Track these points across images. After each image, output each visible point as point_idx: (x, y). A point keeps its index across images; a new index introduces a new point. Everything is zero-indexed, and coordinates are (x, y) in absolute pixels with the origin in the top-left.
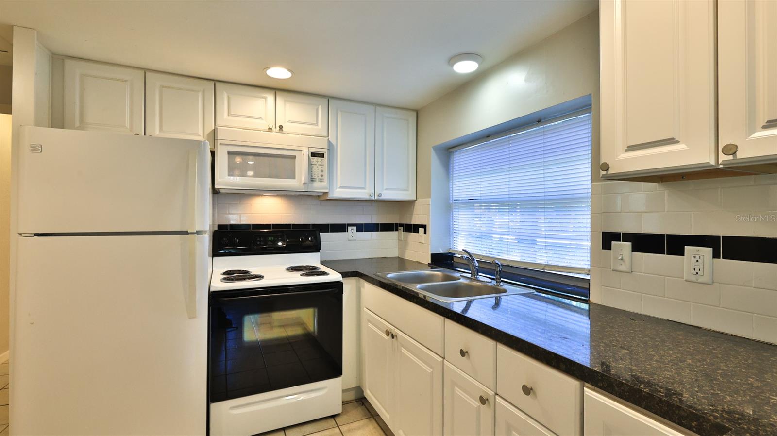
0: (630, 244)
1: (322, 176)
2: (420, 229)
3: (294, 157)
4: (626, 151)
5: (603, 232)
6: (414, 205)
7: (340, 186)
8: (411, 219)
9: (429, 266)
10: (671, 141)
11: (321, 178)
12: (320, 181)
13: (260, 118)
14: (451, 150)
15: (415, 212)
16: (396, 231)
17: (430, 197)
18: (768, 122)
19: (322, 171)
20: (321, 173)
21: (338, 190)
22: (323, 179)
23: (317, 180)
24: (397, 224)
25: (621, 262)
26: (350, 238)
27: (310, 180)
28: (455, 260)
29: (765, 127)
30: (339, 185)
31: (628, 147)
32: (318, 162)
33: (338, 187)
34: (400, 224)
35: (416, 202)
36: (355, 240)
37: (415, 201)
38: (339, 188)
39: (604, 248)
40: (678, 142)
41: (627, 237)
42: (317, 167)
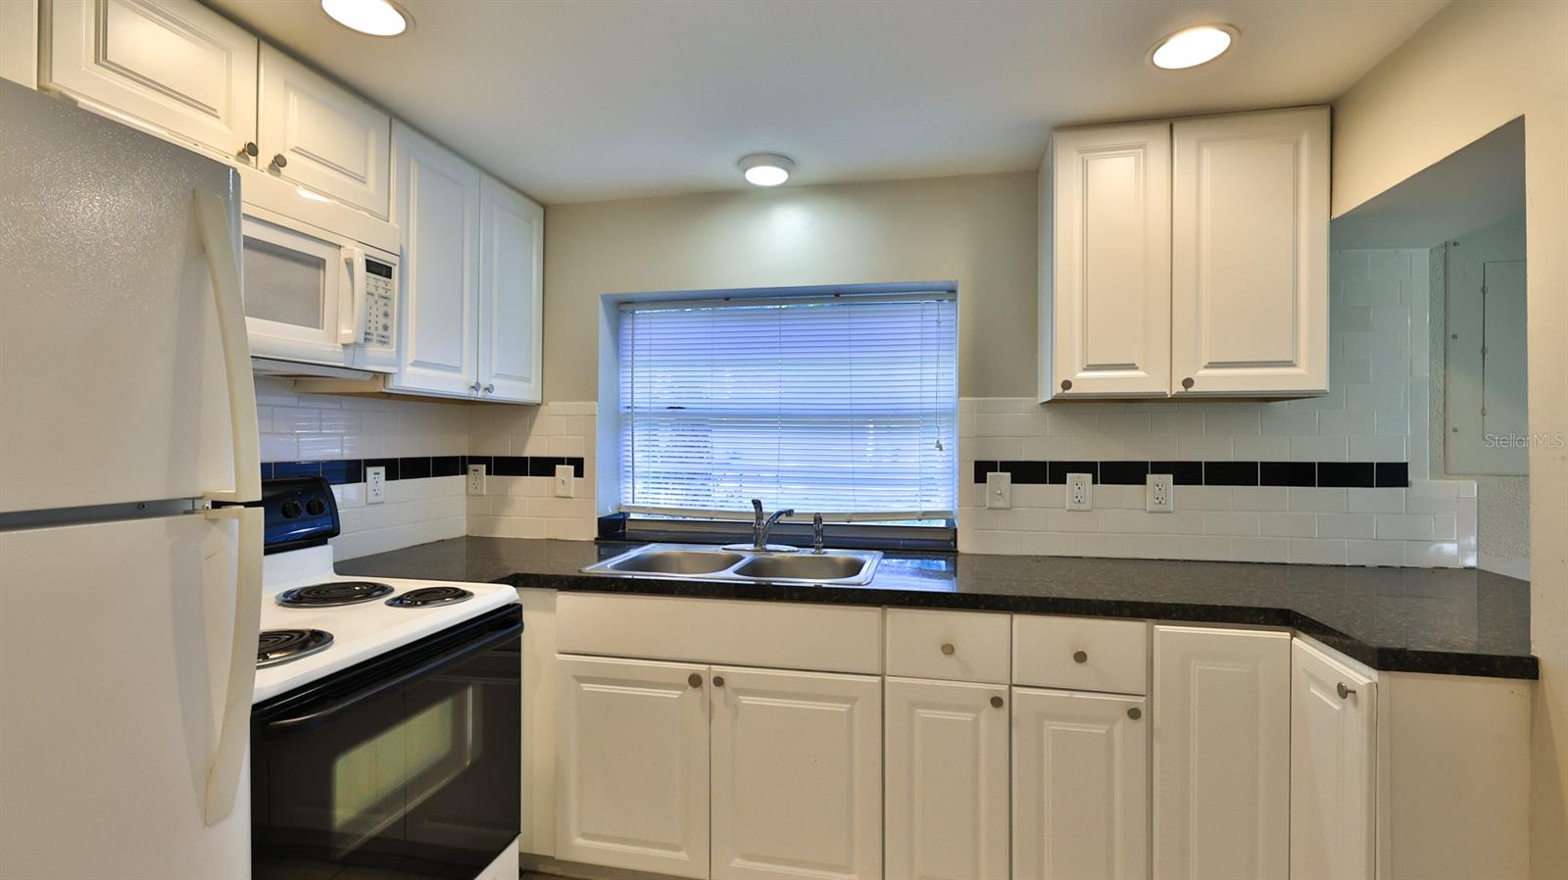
0: (1009, 474)
1: (386, 328)
2: (558, 466)
3: (319, 264)
4: (1084, 370)
5: (976, 462)
6: (536, 415)
7: (413, 359)
8: (523, 445)
9: (596, 543)
10: (1132, 367)
11: (384, 333)
12: (381, 342)
13: (211, 112)
14: (622, 307)
15: (535, 429)
16: (462, 474)
17: (597, 400)
18: (1210, 363)
19: (386, 315)
20: (382, 321)
21: (410, 369)
22: (388, 338)
23: (375, 338)
24: (464, 458)
25: (999, 497)
26: (372, 498)
27: (363, 336)
28: (629, 526)
29: (1206, 367)
30: (411, 359)
31: (1088, 366)
32: (377, 288)
33: (410, 361)
34: (470, 457)
35: (542, 408)
36: (383, 503)
37: (538, 404)
38: (412, 364)
39: (977, 481)
40: (1137, 368)
41: (1006, 466)
42: (376, 302)
